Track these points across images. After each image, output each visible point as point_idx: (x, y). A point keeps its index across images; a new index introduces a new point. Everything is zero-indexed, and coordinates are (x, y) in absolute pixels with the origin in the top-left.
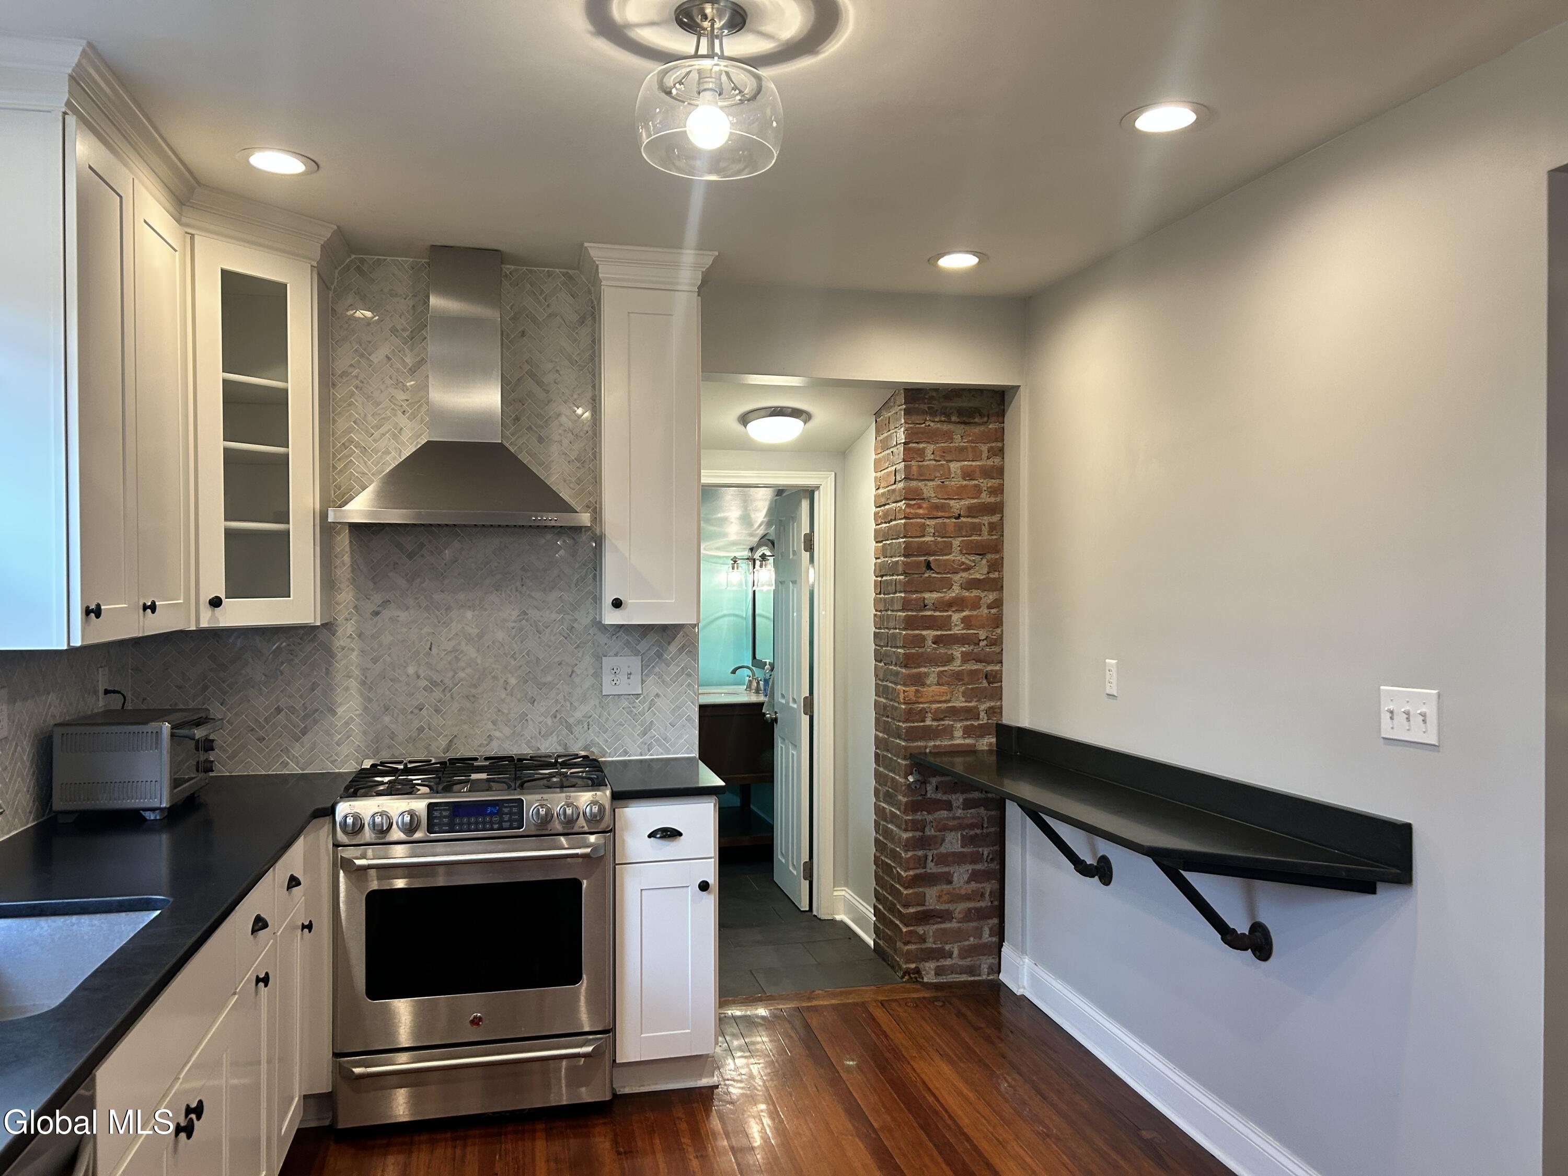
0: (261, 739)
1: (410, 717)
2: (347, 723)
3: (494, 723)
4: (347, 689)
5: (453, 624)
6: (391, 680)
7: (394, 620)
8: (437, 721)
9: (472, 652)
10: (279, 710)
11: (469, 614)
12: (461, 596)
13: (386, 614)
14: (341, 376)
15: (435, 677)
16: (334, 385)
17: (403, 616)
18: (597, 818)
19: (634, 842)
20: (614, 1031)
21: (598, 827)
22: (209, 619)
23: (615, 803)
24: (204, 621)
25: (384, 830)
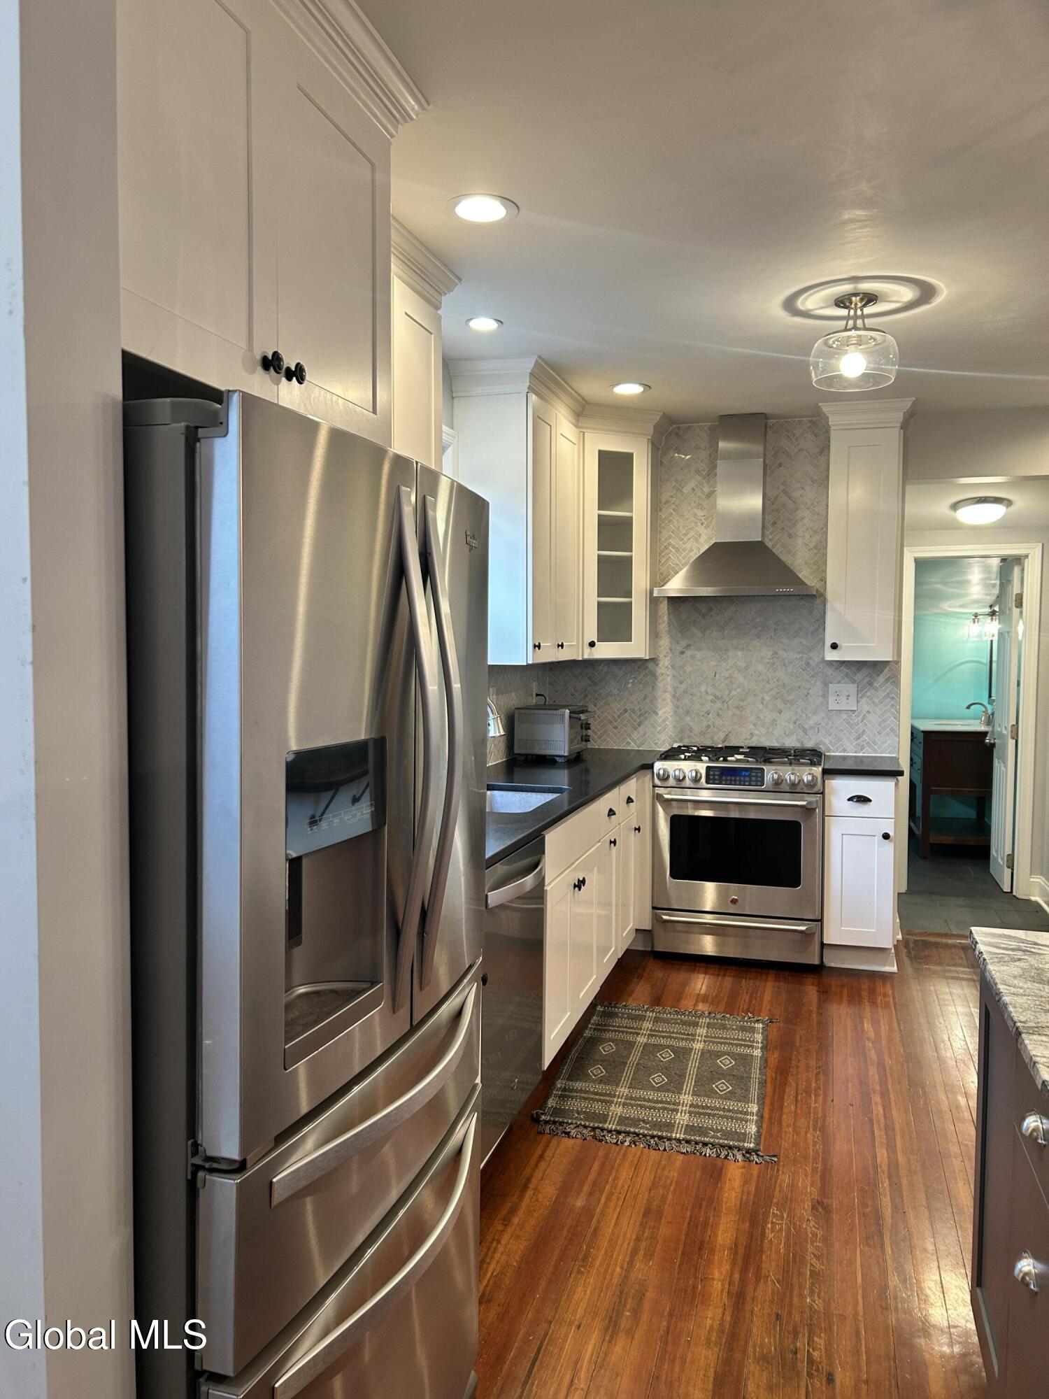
0: (616, 728)
1: (702, 718)
2: (664, 721)
3: (754, 725)
4: (664, 700)
5: (730, 660)
6: (691, 694)
7: (693, 657)
8: (719, 722)
9: (741, 679)
10: (625, 711)
11: (740, 654)
13: (688, 653)
14: (665, 504)
15: (718, 694)
16: (661, 510)
17: (699, 655)
18: (811, 784)
19: (838, 804)
20: (822, 920)
21: (812, 790)
22: (591, 653)
23: (826, 776)
24: (586, 654)
25: (680, 779)
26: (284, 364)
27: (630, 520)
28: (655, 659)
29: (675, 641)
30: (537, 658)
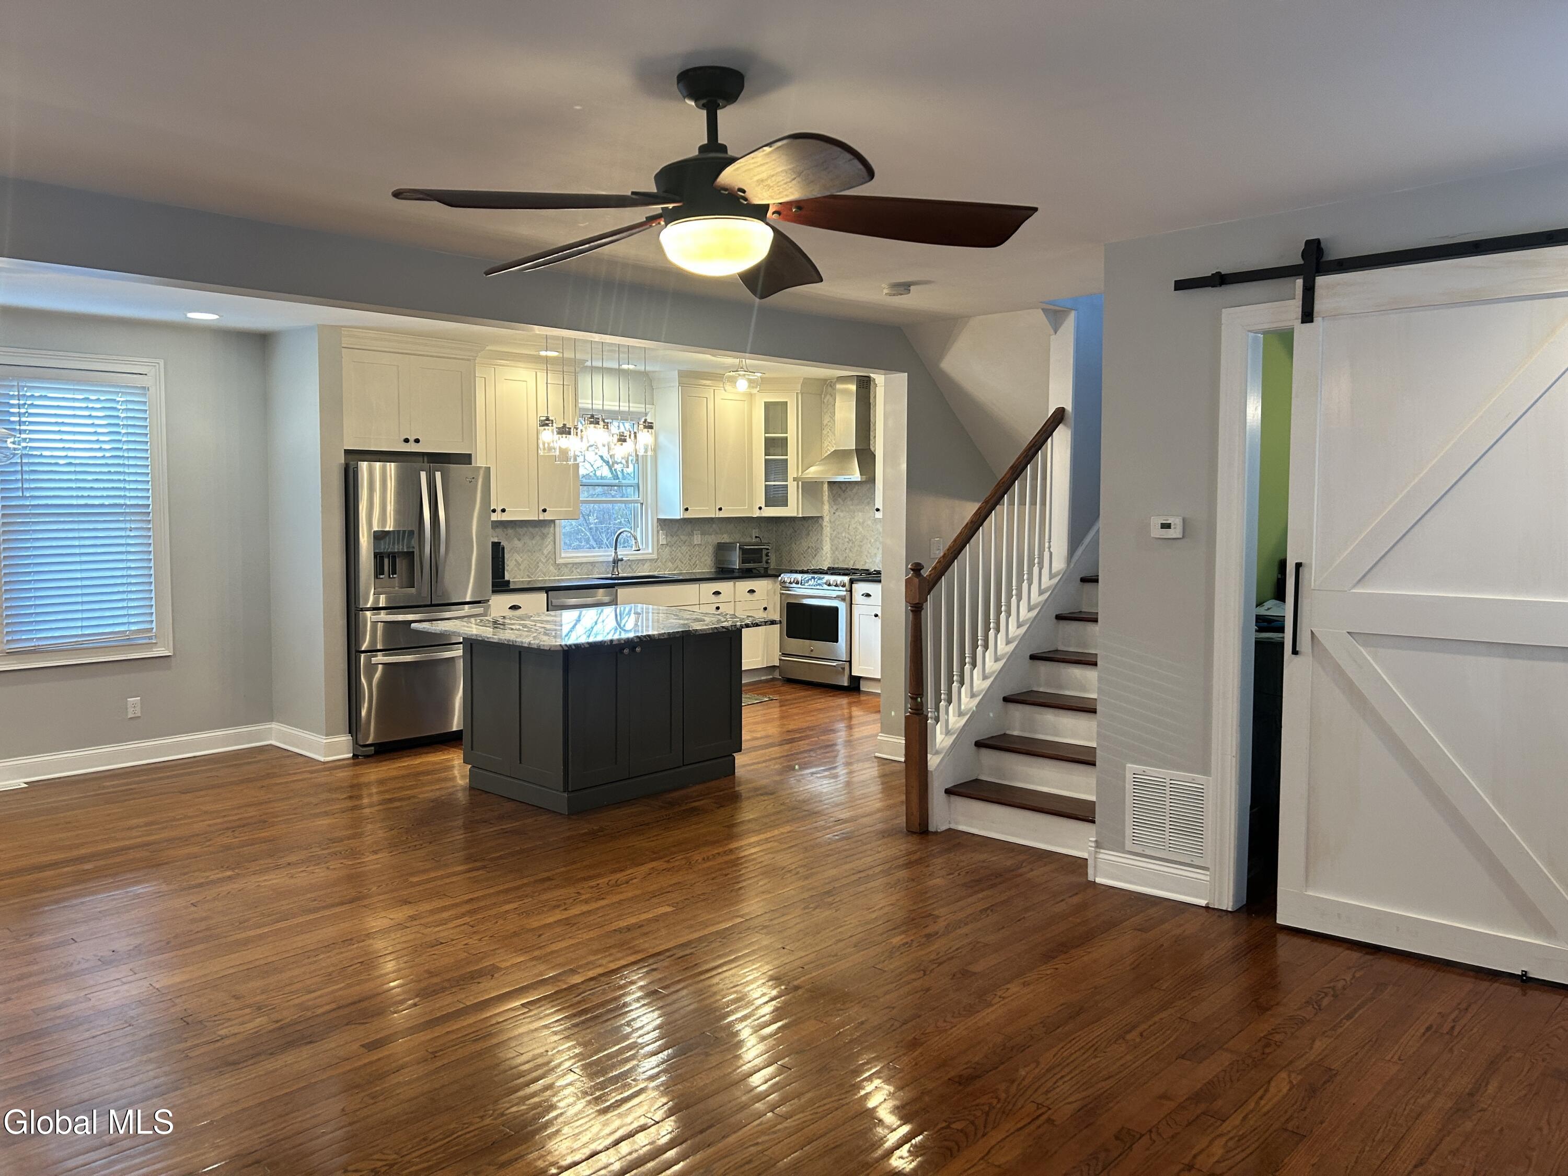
1: (843, 551)
7: (839, 516)
9: (861, 529)
11: (860, 514)
12: (858, 507)
13: (837, 514)
17: (842, 515)
18: (844, 586)
19: (858, 597)
20: (850, 662)
21: (844, 589)
22: (760, 513)
23: (852, 582)
24: (757, 514)
25: (790, 583)
26: (412, 439)
27: (786, 438)
28: (821, 517)
29: (831, 507)
30: (688, 515)
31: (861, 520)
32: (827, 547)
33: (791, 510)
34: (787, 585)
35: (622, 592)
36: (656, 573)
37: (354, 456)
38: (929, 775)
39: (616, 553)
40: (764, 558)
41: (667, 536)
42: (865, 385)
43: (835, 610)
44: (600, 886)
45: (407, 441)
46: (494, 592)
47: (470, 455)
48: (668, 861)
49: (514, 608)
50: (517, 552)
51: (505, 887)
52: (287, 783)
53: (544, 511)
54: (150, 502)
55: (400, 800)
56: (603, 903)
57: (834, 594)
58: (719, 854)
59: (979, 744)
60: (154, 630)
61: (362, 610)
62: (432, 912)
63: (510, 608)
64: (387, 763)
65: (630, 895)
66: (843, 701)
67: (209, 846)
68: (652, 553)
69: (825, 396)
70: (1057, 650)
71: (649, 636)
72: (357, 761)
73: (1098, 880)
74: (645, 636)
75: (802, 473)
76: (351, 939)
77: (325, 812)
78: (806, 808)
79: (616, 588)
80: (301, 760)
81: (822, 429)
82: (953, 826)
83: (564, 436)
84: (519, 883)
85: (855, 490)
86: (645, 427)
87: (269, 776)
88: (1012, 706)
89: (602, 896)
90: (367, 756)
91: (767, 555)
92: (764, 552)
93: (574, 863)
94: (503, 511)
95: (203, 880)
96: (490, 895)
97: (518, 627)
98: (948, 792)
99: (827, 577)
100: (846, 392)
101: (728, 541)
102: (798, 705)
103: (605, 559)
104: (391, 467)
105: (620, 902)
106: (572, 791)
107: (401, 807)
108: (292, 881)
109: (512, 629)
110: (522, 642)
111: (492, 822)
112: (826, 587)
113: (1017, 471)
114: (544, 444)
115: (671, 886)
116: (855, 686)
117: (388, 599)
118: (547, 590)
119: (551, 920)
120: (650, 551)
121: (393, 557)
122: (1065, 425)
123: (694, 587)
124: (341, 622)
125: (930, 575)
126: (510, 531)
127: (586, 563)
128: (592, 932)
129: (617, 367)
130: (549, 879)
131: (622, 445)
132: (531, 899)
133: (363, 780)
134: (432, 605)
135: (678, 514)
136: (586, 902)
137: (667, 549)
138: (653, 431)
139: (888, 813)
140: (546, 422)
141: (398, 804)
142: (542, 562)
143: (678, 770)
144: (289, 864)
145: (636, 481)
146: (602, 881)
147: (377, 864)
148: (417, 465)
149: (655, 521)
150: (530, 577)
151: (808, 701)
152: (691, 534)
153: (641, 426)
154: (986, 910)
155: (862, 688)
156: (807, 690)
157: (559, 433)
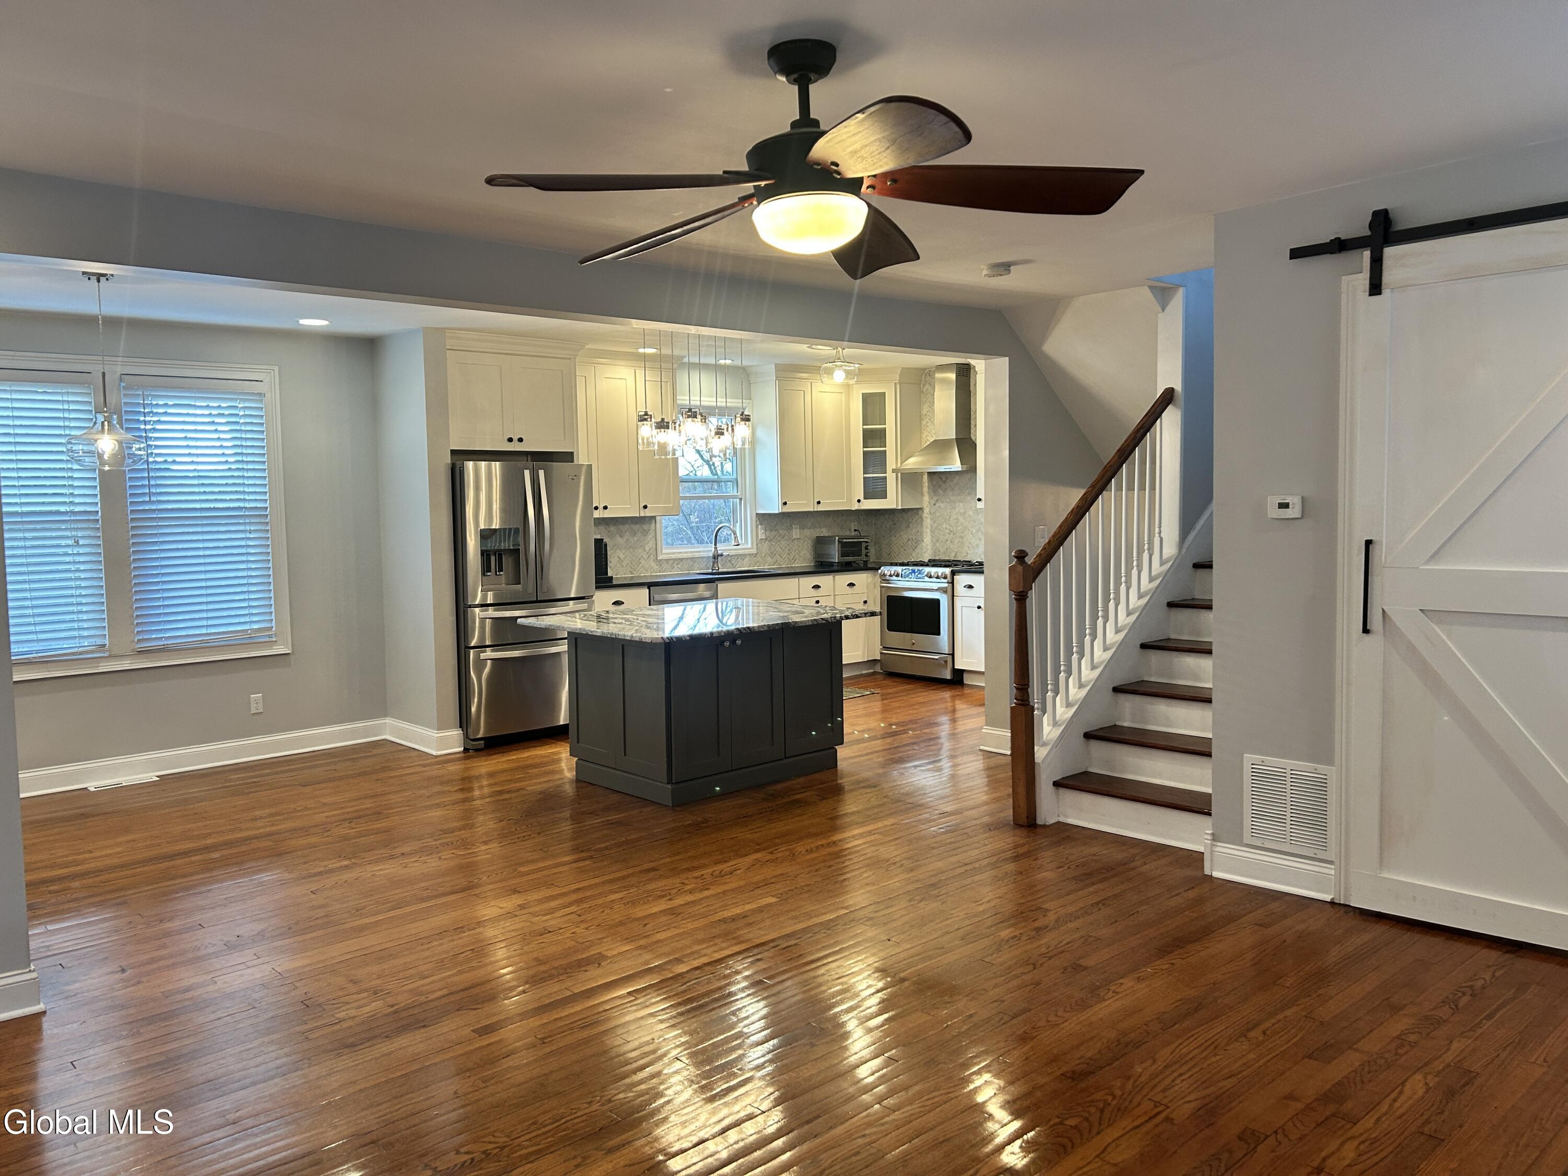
2: (927, 544)
4: (927, 533)
5: (957, 508)
6: (939, 530)
7: (939, 507)
8: (952, 545)
11: (961, 505)
12: (959, 497)
13: (937, 505)
15: (951, 529)
16: (923, 419)
17: (942, 505)
18: (945, 578)
19: (960, 589)
20: (953, 655)
21: (946, 581)
22: (859, 506)
23: (953, 573)
24: (856, 507)
25: (891, 576)
26: (515, 438)
27: (885, 430)
28: (921, 509)
29: (931, 498)
30: (787, 509)
31: (962, 511)
32: (927, 539)
33: (891, 501)
34: (888, 578)
35: (722, 586)
36: (755, 568)
37: (461, 456)
38: (1036, 767)
39: (716, 548)
40: (864, 551)
41: (766, 530)
42: (964, 373)
43: (937, 602)
44: (704, 876)
45: (510, 440)
46: (597, 588)
47: (572, 453)
48: (771, 853)
49: (617, 603)
50: (619, 548)
51: (611, 877)
52: (402, 775)
53: (645, 507)
54: (267, 505)
55: (509, 792)
56: (706, 893)
57: (935, 586)
58: (822, 845)
59: (1088, 736)
60: (274, 629)
61: (470, 606)
62: (541, 901)
63: (614, 603)
64: (496, 756)
65: (734, 885)
66: (947, 694)
67: (328, 836)
68: (752, 548)
69: (924, 385)
70: (1169, 639)
71: (748, 628)
72: (467, 754)
73: (1216, 874)
74: (744, 629)
75: (901, 464)
76: (462, 927)
77: (438, 804)
78: (910, 801)
79: (717, 582)
80: (414, 754)
81: (921, 420)
82: (1062, 819)
83: (663, 430)
84: (625, 873)
85: (955, 481)
86: (742, 420)
87: (384, 769)
88: (1122, 697)
89: (706, 887)
90: (477, 750)
91: (866, 548)
92: (864, 545)
93: (679, 853)
94: (605, 508)
95: (322, 869)
96: (596, 885)
97: (620, 621)
98: (1057, 784)
99: (927, 570)
100: (945, 381)
101: (827, 535)
102: (898, 699)
103: (705, 554)
104: (496, 466)
105: (724, 892)
106: (676, 783)
107: (510, 799)
108: (406, 870)
109: (615, 623)
110: (624, 636)
111: (597, 813)
112: (927, 579)
113: (1125, 454)
114: (643, 440)
115: (775, 877)
116: (958, 679)
117: (495, 596)
118: (650, 585)
119: (655, 910)
120: (750, 546)
121: (499, 554)
122: (1175, 405)
123: (792, 582)
124: (450, 619)
125: (1035, 562)
126: (612, 528)
127: (687, 559)
128: (696, 922)
129: (713, 362)
130: (653, 869)
131: (719, 438)
132: (636, 889)
133: (475, 772)
134: (537, 602)
135: (776, 509)
136: (691, 892)
137: (766, 545)
138: (750, 423)
139: (994, 806)
140: (644, 418)
141: (508, 796)
142: (644, 558)
143: (780, 762)
144: (403, 854)
145: (735, 476)
146: (706, 872)
147: (487, 854)
148: (520, 464)
149: (754, 515)
150: (632, 574)
151: (909, 694)
152: (790, 528)
153: (738, 419)
154: (1097, 903)
155: (966, 682)
156: (909, 684)
157: (657, 428)
